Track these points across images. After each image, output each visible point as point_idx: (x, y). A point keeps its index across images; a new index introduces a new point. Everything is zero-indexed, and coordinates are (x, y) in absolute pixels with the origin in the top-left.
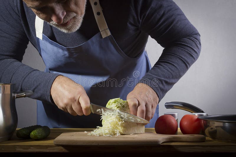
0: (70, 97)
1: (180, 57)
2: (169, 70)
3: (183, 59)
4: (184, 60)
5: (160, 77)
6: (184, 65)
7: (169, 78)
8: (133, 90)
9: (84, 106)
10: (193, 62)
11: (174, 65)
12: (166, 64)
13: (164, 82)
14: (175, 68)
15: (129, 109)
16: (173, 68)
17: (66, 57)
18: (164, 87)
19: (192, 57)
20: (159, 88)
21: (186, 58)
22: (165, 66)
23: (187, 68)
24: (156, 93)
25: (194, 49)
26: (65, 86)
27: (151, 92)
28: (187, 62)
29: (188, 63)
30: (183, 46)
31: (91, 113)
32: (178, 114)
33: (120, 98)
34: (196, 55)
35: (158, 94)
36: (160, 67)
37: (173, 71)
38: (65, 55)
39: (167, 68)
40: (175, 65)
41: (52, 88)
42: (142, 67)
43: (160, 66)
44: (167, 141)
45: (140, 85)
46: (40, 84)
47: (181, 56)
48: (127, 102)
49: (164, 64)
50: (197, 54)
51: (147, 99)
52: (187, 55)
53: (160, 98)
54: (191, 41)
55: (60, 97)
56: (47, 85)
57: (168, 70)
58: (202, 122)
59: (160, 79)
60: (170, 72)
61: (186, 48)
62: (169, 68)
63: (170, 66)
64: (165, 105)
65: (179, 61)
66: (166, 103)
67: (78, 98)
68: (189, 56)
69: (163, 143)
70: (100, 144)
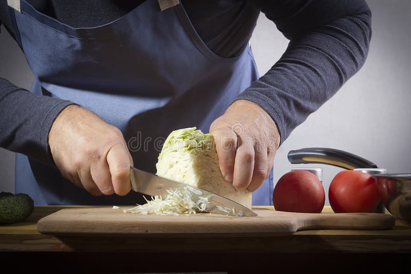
0: (88, 149)
1: (330, 55)
2: (305, 79)
3: (336, 60)
4: (336, 64)
5: (286, 92)
6: (336, 74)
7: (303, 96)
8: (223, 114)
9: (116, 170)
10: (353, 73)
11: (315, 72)
12: (299, 66)
13: (292, 103)
14: (319, 79)
15: (216, 152)
16: (314, 77)
17: (77, 52)
18: (293, 114)
19: (352, 61)
20: (282, 115)
21: (341, 61)
22: (297, 70)
23: (341, 82)
24: (276, 124)
25: (360, 44)
26: (81, 126)
27: (265, 118)
28: (343, 70)
29: (345, 73)
30: (338, 35)
31: (132, 191)
32: (322, 171)
33: (195, 128)
34: (361, 59)
35: (280, 128)
36: (287, 72)
37: (314, 85)
38: (74, 45)
39: (302, 75)
40: (318, 70)
41: (52, 128)
42: (241, 81)
43: (286, 69)
44: (306, 225)
45: (240, 103)
46: (26, 120)
47: (332, 54)
48: (212, 137)
49: (294, 66)
50: (363, 57)
51: (257, 133)
52: (344, 54)
53: (283, 136)
54: (356, 26)
55: (66, 149)
56: (42, 124)
57: (303, 80)
58: (384, 186)
59: (286, 95)
60: (308, 86)
61: (344, 38)
62: (305, 75)
63: (309, 72)
64: (289, 157)
65: (328, 64)
66: (290, 152)
67: (106, 152)
68: (348, 58)
69: (299, 230)
70: (150, 231)
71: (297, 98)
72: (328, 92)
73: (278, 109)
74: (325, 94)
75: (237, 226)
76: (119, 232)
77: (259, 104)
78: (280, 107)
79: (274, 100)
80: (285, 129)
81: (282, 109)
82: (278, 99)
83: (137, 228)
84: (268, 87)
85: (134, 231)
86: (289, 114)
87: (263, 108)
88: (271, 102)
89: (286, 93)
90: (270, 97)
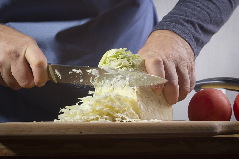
7: (205, 20)
11: (210, 1)
20: (192, 35)
39: (200, 5)
57: (202, 8)
60: (207, 12)
70: (84, 133)
71: (200, 22)
72: (224, 16)
73: (187, 32)
74: (221, 17)
75: (166, 127)
76: (54, 133)
77: (171, 31)
78: (189, 30)
79: (183, 25)
80: (196, 46)
81: (190, 31)
82: (185, 24)
83: (72, 130)
84: (175, 17)
85: (69, 133)
86: (197, 35)
87: (175, 32)
88: (181, 27)
89: (191, 19)
90: (179, 24)
